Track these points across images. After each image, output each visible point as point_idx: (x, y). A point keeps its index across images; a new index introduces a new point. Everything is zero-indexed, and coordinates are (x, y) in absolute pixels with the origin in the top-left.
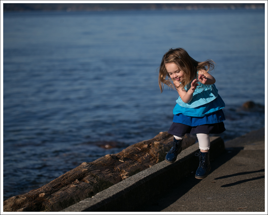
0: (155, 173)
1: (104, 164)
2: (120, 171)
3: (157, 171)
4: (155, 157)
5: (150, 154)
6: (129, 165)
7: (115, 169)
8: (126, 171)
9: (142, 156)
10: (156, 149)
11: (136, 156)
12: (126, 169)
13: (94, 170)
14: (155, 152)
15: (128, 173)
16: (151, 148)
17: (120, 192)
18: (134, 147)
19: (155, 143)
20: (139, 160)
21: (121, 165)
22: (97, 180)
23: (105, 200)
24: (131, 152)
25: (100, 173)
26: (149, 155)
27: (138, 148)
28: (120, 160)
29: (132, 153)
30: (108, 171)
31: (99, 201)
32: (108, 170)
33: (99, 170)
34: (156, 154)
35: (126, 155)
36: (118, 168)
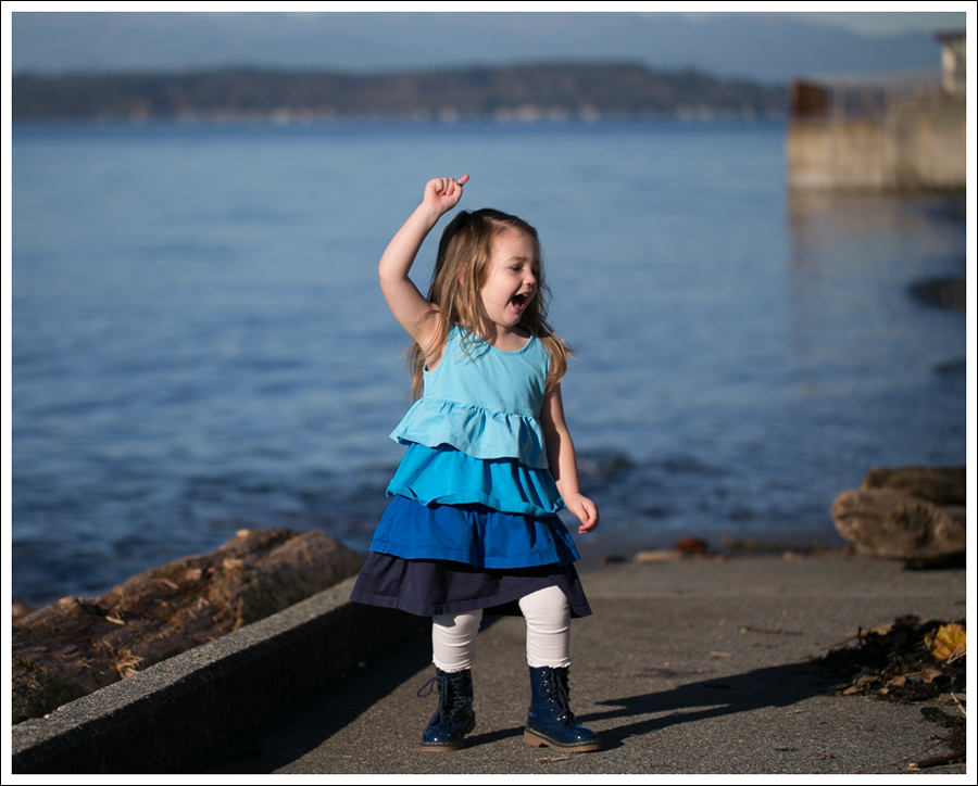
0: (244, 652)
1: (57, 630)
2: (115, 654)
3: (248, 646)
4: (228, 612)
5: (210, 602)
6: (143, 633)
7: (98, 646)
8: (133, 653)
9: (183, 607)
10: (232, 583)
11: (164, 608)
12: (134, 647)
13: (26, 646)
14: (228, 593)
15: (141, 659)
16: (212, 583)
17: (137, 702)
18: (153, 577)
19: (228, 564)
20: (174, 619)
21: (116, 632)
22: (38, 679)
23: (92, 722)
24: (144, 594)
25: (47, 656)
26: (207, 603)
27: (166, 581)
28: (109, 618)
29: (148, 596)
30: (74, 651)
31: (74, 726)
32: (73, 647)
33: (44, 649)
34: (232, 602)
35: (128, 602)
36: (106, 643)
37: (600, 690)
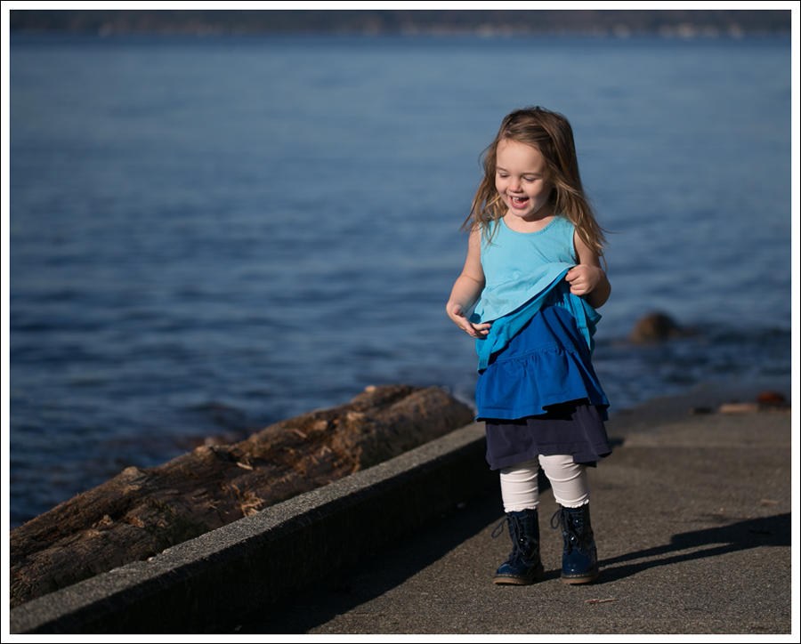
0: (345, 499)
1: (192, 474)
2: (241, 496)
3: (349, 493)
4: (347, 458)
5: (332, 450)
6: (269, 478)
7: (226, 488)
8: (257, 495)
9: (308, 454)
10: (353, 433)
11: (291, 455)
12: (258, 490)
13: (160, 489)
14: (349, 442)
15: (263, 501)
16: (336, 433)
17: (233, 547)
18: (286, 427)
19: (351, 417)
20: (299, 465)
21: (244, 477)
22: (167, 519)
23: (187, 566)
24: (275, 442)
25: (178, 499)
26: (329, 450)
27: (297, 431)
28: (240, 464)
29: (278, 444)
30: (204, 494)
31: (169, 569)
32: (204, 490)
33: (176, 492)
34: (352, 450)
35: (260, 449)
36: (234, 486)
37: (658, 534)
